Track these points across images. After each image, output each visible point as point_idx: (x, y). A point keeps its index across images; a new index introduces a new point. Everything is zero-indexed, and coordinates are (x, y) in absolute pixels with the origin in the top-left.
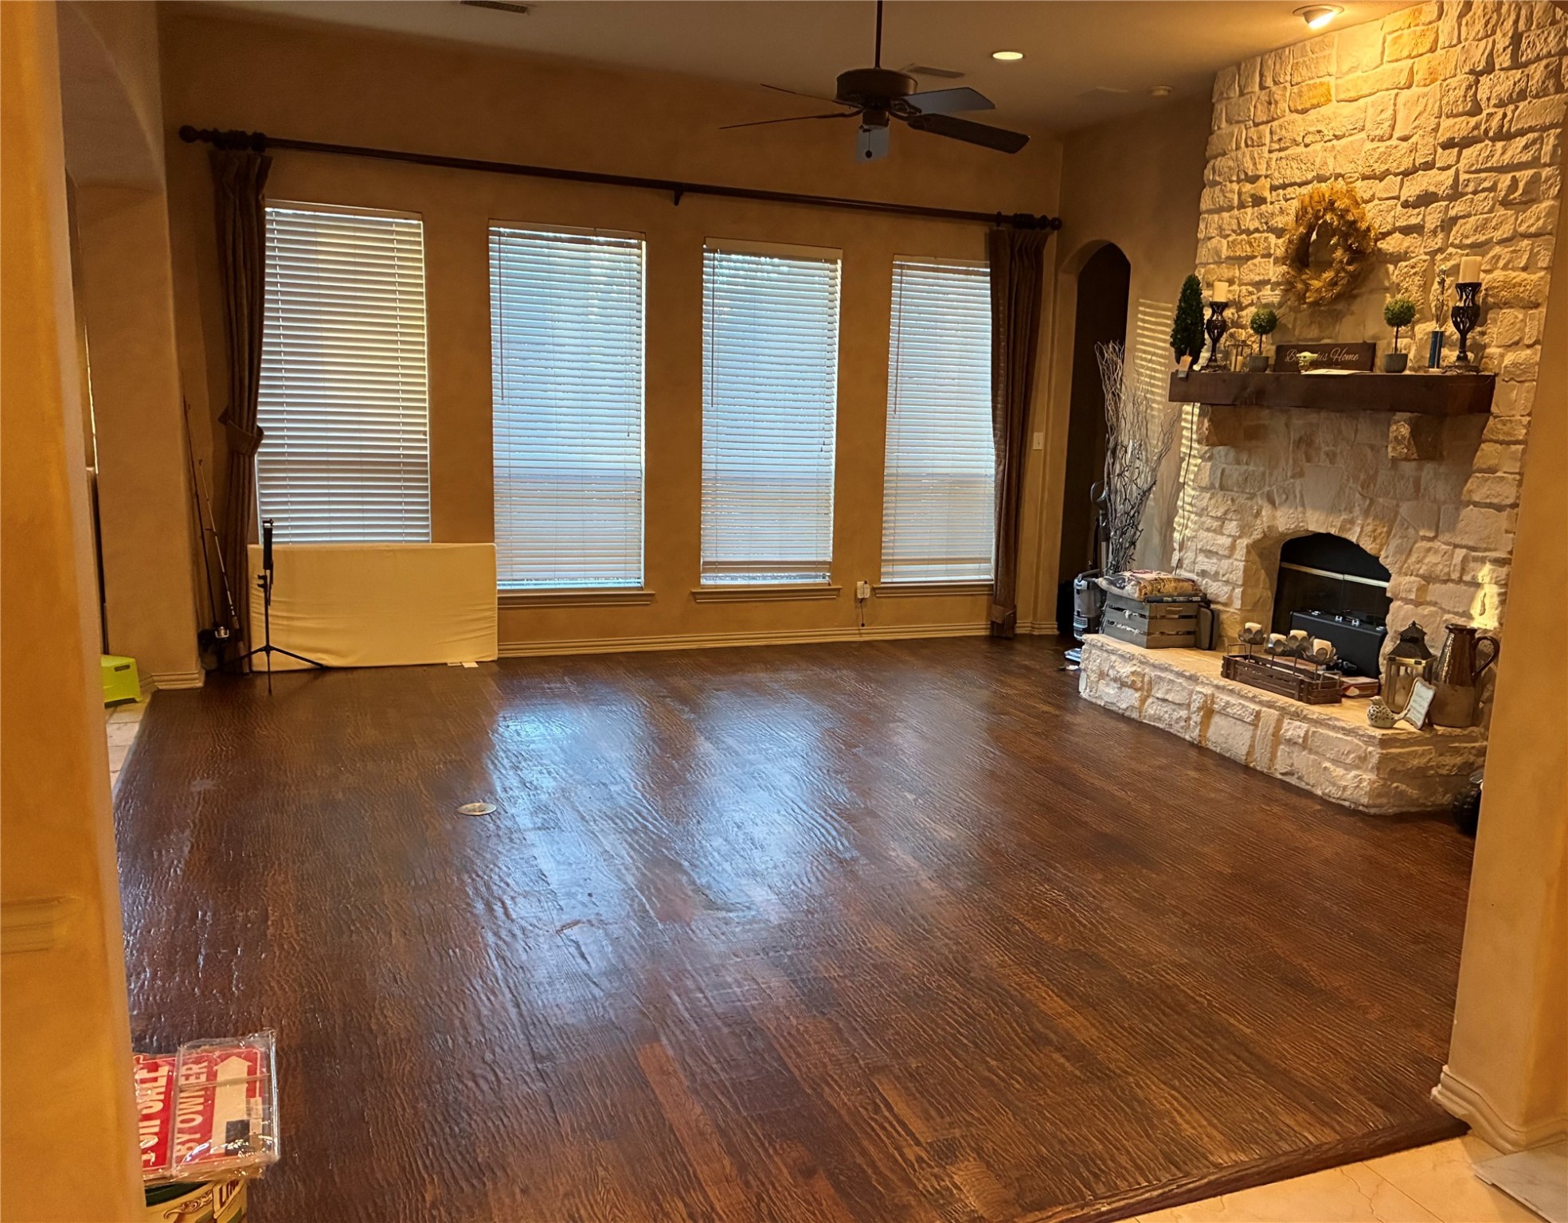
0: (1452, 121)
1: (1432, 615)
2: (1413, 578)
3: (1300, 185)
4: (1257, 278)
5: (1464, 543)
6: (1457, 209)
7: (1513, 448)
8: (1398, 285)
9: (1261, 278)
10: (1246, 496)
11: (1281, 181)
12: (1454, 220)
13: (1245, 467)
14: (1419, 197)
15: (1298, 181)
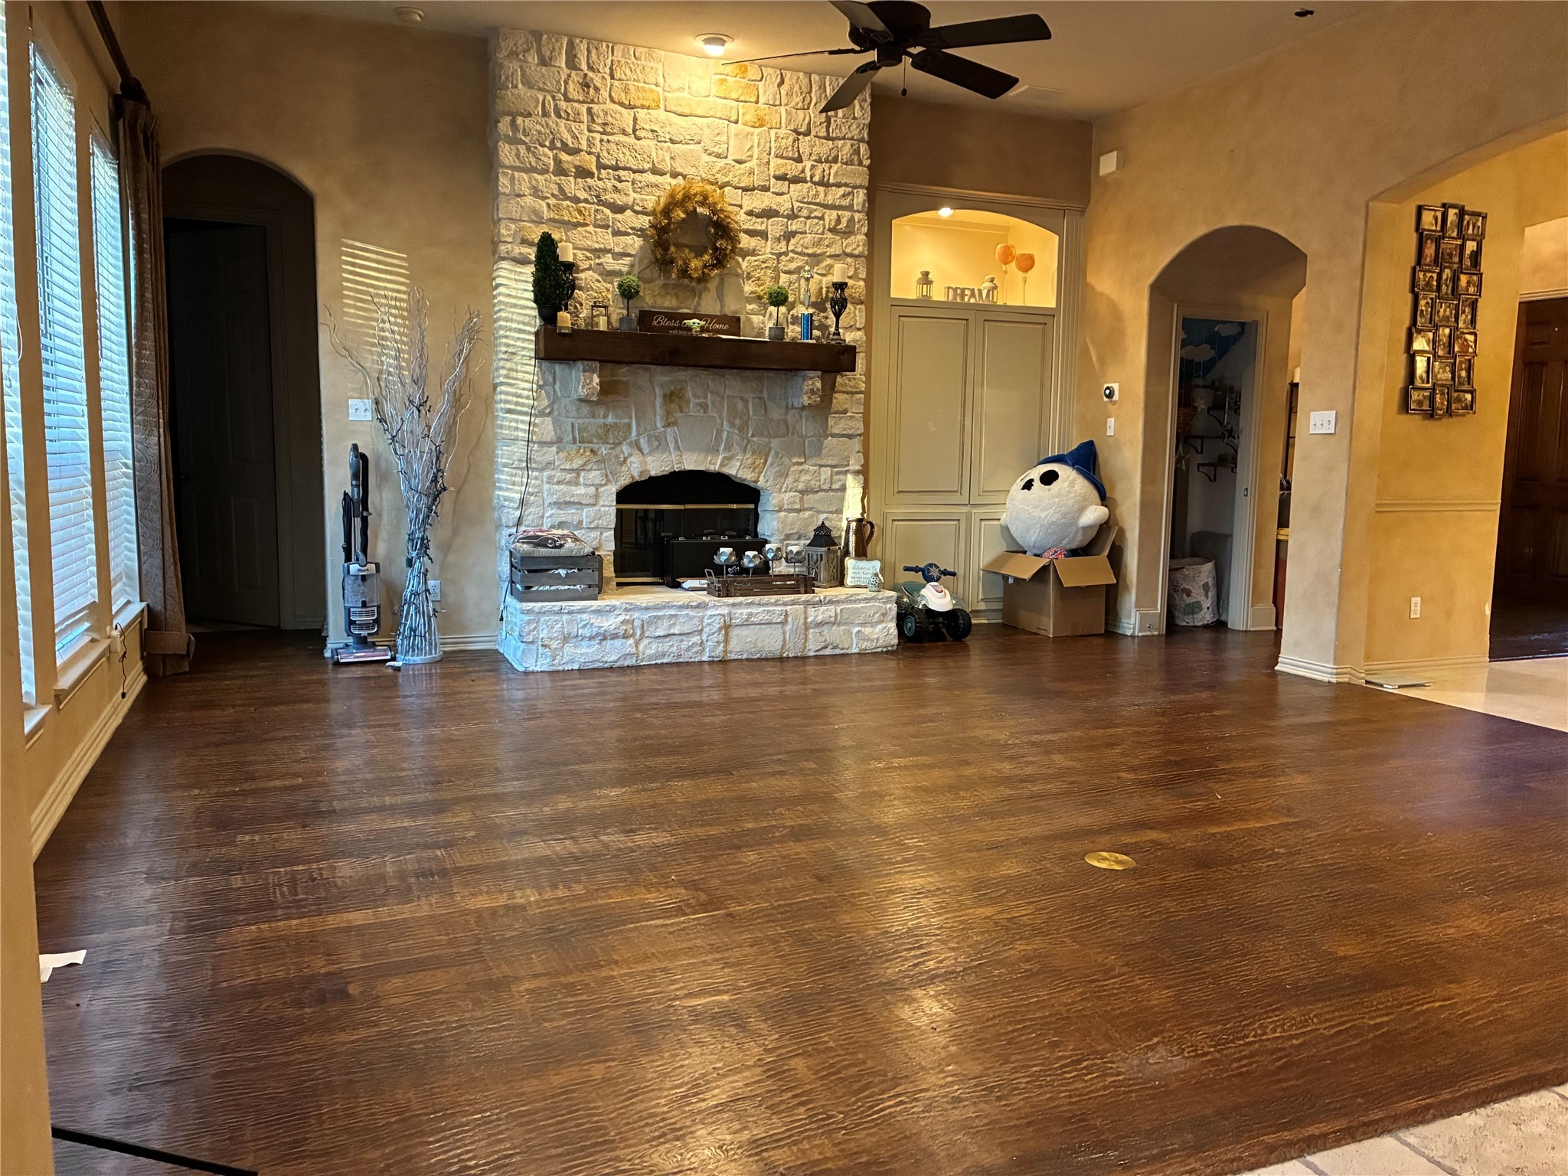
0: (780, 161)
1: (811, 517)
2: (792, 494)
3: (635, 172)
4: (597, 246)
5: (829, 463)
6: (794, 226)
7: (858, 396)
8: (748, 274)
9: (602, 246)
10: (608, 446)
11: (614, 163)
12: (793, 234)
13: (602, 421)
14: (763, 210)
15: (634, 167)
